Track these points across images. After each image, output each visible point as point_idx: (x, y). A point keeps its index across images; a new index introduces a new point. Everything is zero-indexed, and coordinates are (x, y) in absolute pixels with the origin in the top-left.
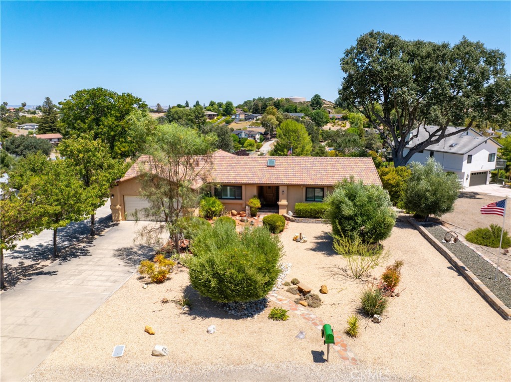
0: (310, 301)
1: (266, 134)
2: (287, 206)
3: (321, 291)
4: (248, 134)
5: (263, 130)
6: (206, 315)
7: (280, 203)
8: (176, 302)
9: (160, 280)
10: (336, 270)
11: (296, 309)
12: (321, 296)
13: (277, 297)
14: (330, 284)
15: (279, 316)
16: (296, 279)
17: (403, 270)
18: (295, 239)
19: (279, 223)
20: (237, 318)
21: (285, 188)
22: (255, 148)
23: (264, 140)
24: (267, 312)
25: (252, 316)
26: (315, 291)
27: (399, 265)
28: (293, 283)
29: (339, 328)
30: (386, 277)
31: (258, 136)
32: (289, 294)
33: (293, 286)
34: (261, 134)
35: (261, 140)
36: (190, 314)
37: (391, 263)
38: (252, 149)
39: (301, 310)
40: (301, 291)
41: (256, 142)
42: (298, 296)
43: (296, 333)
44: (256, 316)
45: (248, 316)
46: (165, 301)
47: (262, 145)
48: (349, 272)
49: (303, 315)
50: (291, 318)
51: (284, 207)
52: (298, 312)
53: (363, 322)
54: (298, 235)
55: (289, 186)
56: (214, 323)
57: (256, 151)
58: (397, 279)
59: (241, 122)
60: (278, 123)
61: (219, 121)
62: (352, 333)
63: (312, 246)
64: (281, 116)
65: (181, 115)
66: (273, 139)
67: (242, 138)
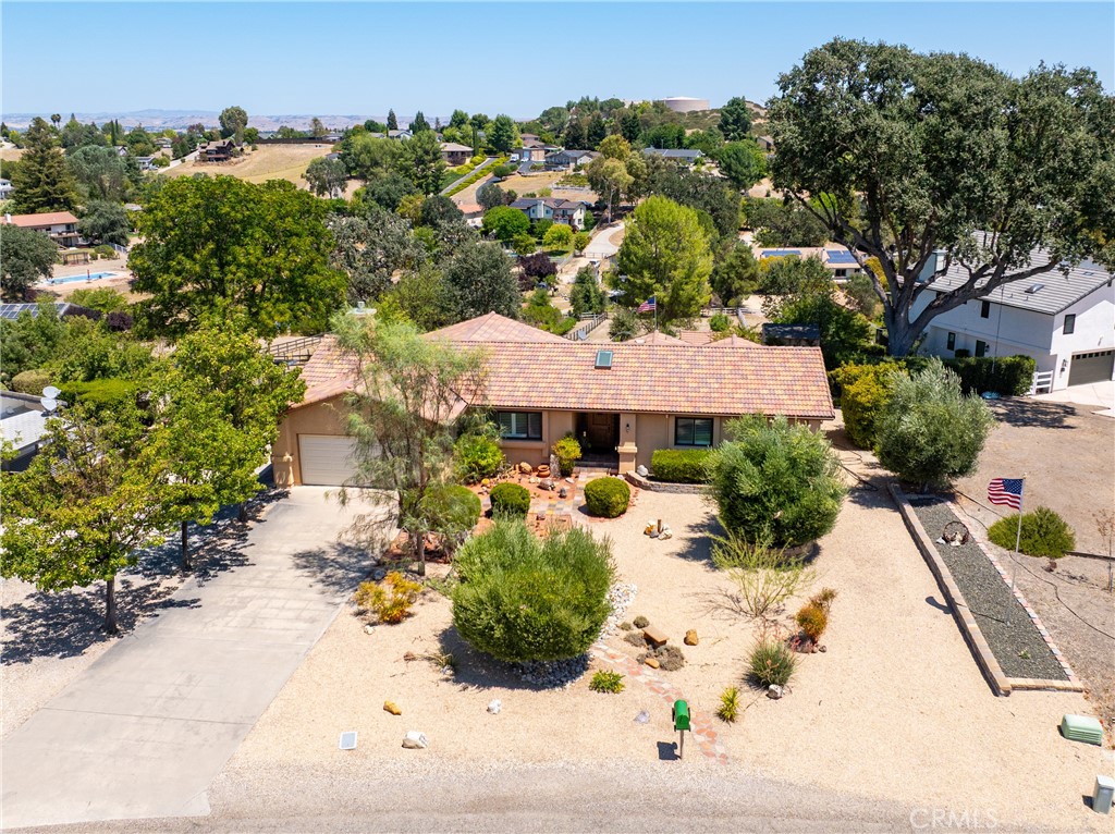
0: (665, 659)
1: (600, 207)
2: (636, 455)
3: (686, 641)
4: (555, 210)
5: (592, 198)
6: (484, 683)
7: (620, 449)
8: (429, 659)
10: (720, 599)
11: (638, 674)
12: (685, 650)
13: (609, 651)
14: (705, 627)
15: (607, 685)
16: (642, 618)
17: (834, 607)
18: (648, 532)
19: (617, 498)
20: (537, 688)
21: (632, 420)
22: (571, 247)
23: (595, 224)
24: (587, 678)
25: (562, 684)
26: (675, 641)
27: (828, 596)
28: (638, 625)
29: (702, 708)
30: (804, 619)
31: (579, 215)
32: (628, 645)
33: (636, 631)
34: (588, 207)
35: (589, 225)
36: (457, 681)
38: (565, 248)
39: (647, 675)
40: (649, 640)
41: (574, 230)
42: (643, 650)
43: (635, 713)
44: (568, 685)
45: (555, 685)
46: (409, 658)
47: (590, 239)
48: (744, 604)
49: (649, 683)
50: (628, 688)
51: (629, 456)
52: (641, 679)
54: (655, 523)
55: (639, 414)
56: (498, 696)
57: (575, 256)
58: (823, 622)
59: (535, 174)
60: (632, 179)
61: (476, 167)
62: (726, 715)
63: (680, 546)
64: (640, 163)
65: (378, 157)
66: (617, 222)
67: (539, 219)
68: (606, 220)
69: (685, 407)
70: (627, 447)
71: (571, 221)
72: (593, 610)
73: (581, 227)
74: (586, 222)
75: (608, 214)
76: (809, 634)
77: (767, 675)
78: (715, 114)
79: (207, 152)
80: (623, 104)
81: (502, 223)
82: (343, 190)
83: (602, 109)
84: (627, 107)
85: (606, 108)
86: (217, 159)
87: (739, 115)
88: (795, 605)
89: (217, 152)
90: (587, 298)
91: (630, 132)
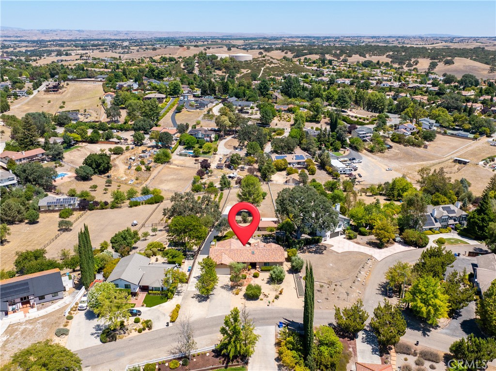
1: (219, 130)
2: (259, 268)
5: (216, 127)
6: (250, 300)
9: (237, 294)
10: (271, 289)
13: (261, 296)
14: (270, 293)
15: (262, 300)
16: (264, 293)
17: (283, 290)
18: (262, 280)
19: (257, 274)
20: (254, 300)
21: (258, 263)
22: (212, 151)
23: (218, 138)
24: (259, 299)
26: (267, 295)
29: (271, 301)
31: (213, 135)
32: (263, 295)
34: (215, 131)
36: (246, 300)
37: (282, 288)
39: (265, 298)
40: (265, 295)
43: (265, 302)
45: (256, 300)
47: (218, 145)
48: (274, 289)
50: (264, 300)
53: (275, 300)
54: (263, 278)
56: (252, 302)
57: (214, 154)
59: (192, 110)
60: (231, 123)
61: (168, 104)
62: (273, 302)
63: (266, 282)
64: (233, 117)
65: (135, 107)
66: (226, 137)
67: (199, 138)
68: (222, 136)
69: (265, 261)
70: (257, 266)
71: (210, 138)
72: (260, 293)
73: (213, 140)
74: (215, 138)
75: (222, 133)
76: (281, 293)
77: (277, 297)
78: (255, 62)
79: (49, 88)
80: (217, 57)
81: (188, 142)
82: (120, 117)
83: (208, 59)
84: (219, 59)
85: (210, 59)
86: (54, 91)
87: (265, 86)
88: (280, 290)
89: (53, 88)
90: (225, 184)
91: (225, 88)
